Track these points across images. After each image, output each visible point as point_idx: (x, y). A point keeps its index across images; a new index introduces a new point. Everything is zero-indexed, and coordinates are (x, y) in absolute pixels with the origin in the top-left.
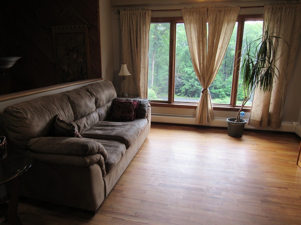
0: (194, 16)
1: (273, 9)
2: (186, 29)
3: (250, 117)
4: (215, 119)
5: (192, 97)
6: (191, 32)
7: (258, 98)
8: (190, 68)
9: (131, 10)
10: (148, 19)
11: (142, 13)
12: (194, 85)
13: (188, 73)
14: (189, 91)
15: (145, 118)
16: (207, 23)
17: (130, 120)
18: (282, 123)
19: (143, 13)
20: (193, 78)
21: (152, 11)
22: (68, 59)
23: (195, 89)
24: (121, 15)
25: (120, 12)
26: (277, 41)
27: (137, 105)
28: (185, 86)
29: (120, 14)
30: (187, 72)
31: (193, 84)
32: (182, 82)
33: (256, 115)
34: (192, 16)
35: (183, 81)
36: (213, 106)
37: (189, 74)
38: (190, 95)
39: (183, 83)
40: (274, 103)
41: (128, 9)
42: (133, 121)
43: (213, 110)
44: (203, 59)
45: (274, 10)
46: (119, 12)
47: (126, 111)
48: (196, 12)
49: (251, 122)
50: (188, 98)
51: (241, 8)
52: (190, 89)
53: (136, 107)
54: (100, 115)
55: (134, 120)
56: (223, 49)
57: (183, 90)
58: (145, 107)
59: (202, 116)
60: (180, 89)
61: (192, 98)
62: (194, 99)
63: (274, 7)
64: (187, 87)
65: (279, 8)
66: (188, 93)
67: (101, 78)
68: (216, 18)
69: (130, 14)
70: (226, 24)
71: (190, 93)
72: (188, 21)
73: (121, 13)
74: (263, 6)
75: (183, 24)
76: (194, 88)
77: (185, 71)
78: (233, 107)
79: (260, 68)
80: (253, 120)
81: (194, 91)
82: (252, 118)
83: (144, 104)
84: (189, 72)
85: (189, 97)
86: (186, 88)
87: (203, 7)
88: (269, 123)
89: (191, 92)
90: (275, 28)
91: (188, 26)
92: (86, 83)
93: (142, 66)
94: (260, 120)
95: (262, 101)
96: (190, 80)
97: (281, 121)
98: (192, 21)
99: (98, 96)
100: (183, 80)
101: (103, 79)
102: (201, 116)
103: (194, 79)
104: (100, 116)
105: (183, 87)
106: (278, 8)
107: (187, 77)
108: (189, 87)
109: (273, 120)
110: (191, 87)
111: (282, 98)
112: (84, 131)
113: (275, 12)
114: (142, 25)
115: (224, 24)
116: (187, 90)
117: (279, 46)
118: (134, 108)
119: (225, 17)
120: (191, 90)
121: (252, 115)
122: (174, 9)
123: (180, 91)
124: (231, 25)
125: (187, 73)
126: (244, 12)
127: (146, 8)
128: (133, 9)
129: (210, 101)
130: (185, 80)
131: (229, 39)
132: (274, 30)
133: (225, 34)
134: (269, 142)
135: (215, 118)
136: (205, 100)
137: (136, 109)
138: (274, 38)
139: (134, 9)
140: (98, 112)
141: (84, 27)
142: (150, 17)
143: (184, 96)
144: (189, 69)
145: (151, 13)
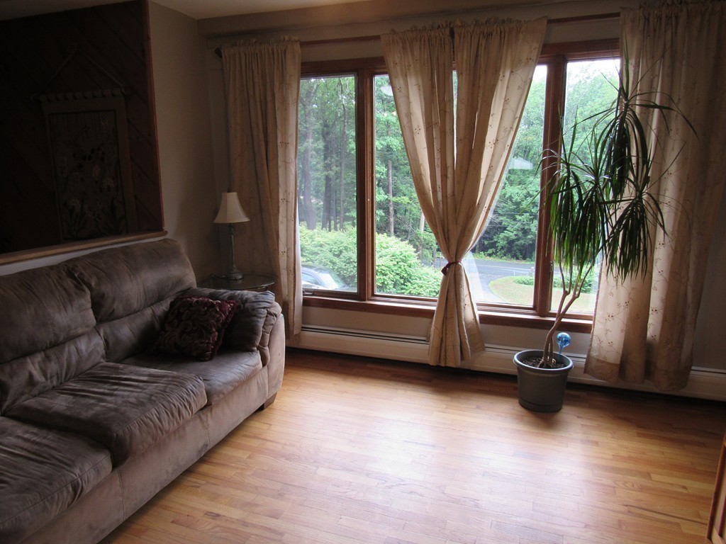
0: (416, 53)
1: (648, 21)
2: (396, 90)
3: (590, 351)
4: (487, 349)
5: (524, 258)
6: (408, 98)
7: (611, 294)
8: (520, 186)
9: (250, 44)
10: (293, 68)
11: (275, 50)
12: (530, 229)
13: (514, 200)
14: (517, 245)
15: (252, 351)
16: (455, 73)
17: (201, 357)
18: (692, 372)
19: (280, 51)
20: (526, 212)
21: (303, 44)
22: (82, 179)
23: (531, 239)
24: (226, 58)
25: (222, 51)
26: (664, 119)
27: (230, 312)
28: (506, 233)
29: (221, 56)
30: (511, 198)
31: (526, 227)
32: (497, 221)
33: (605, 344)
34: (410, 55)
35: (501, 218)
36: (478, 313)
37: (518, 204)
38: (518, 254)
39: (500, 223)
40: (662, 311)
41: (242, 41)
42: (205, 361)
43: (481, 323)
44: (444, 176)
45: (651, 23)
46: (218, 53)
47: (194, 328)
48: (421, 41)
49: (593, 364)
50: (514, 261)
51: (550, 21)
52: (518, 240)
53: (227, 318)
54: (111, 341)
55: (211, 358)
56: (500, 145)
57: (501, 243)
58: (255, 319)
59: (444, 340)
60: (495, 240)
61: (523, 262)
62: (528, 263)
63: (649, 15)
64: (511, 234)
65: (667, 16)
66: (515, 248)
67: (162, 230)
68: (477, 56)
69: (246, 55)
70: (508, 74)
71: (520, 250)
72: (398, 68)
73: (223, 54)
74: (618, 15)
75: (387, 77)
76: (529, 237)
77: (507, 196)
78: (541, 316)
79: (602, 203)
80: (598, 360)
81: (530, 245)
82: (594, 354)
83: (253, 310)
84: (516, 198)
85: (517, 259)
86: (508, 238)
87: (439, 26)
88: (649, 369)
89: (523, 246)
90: (656, 80)
91: (400, 82)
92: (81, 250)
93: (281, 196)
94: (619, 363)
95: (623, 304)
96: (518, 217)
97: (691, 365)
98: (412, 68)
99: (106, 289)
100: (502, 215)
101: (166, 232)
102: (442, 340)
103: (531, 215)
104: (111, 345)
105: (502, 235)
106: (664, 17)
107: (511, 210)
108: (516, 235)
109: (661, 363)
110: (520, 234)
111: (686, 295)
112: (24, 398)
113: (655, 30)
114: (277, 84)
115: (501, 74)
116: (511, 242)
117: (672, 133)
118: (218, 320)
119: (505, 51)
120: (522, 242)
121: (595, 344)
122: (361, 36)
123: (493, 245)
124: (520, 75)
125: (511, 200)
126: (561, 34)
127: (287, 38)
128: (254, 40)
129: (468, 296)
130: (507, 218)
131: (518, 115)
132: (655, 86)
133: (506, 101)
134: (639, 435)
135: (486, 345)
136: (452, 294)
137: (223, 324)
138: (656, 110)
139: (255, 42)
140: (105, 333)
141: (113, 95)
142: (297, 61)
143: (505, 255)
144: (517, 191)
145: (300, 51)
